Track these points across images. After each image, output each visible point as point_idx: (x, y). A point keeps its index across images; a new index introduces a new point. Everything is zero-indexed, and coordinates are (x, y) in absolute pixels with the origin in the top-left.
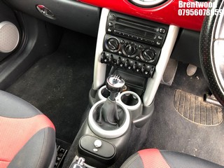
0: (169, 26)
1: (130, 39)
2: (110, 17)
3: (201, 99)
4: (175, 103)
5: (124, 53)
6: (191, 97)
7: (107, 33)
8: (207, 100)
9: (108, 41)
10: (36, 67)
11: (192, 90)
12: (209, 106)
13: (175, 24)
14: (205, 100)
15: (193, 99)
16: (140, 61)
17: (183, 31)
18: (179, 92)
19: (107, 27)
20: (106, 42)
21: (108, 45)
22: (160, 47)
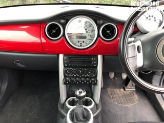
0: (97, 56)
1: (79, 67)
2: (65, 58)
3: (122, 90)
4: (110, 97)
5: (78, 75)
6: (117, 91)
7: (65, 67)
8: (126, 89)
9: (66, 71)
10: (10, 102)
11: (116, 86)
12: (128, 93)
13: (100, 54)
14: (125, 90)
15: (118, 92)
16: (87, 77)
17: (105, 57)
18: (109, 90)
19: (64, 63)
20: (65, 72)
21: (67, 73)
22: (96, 67)
